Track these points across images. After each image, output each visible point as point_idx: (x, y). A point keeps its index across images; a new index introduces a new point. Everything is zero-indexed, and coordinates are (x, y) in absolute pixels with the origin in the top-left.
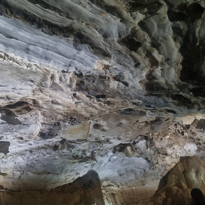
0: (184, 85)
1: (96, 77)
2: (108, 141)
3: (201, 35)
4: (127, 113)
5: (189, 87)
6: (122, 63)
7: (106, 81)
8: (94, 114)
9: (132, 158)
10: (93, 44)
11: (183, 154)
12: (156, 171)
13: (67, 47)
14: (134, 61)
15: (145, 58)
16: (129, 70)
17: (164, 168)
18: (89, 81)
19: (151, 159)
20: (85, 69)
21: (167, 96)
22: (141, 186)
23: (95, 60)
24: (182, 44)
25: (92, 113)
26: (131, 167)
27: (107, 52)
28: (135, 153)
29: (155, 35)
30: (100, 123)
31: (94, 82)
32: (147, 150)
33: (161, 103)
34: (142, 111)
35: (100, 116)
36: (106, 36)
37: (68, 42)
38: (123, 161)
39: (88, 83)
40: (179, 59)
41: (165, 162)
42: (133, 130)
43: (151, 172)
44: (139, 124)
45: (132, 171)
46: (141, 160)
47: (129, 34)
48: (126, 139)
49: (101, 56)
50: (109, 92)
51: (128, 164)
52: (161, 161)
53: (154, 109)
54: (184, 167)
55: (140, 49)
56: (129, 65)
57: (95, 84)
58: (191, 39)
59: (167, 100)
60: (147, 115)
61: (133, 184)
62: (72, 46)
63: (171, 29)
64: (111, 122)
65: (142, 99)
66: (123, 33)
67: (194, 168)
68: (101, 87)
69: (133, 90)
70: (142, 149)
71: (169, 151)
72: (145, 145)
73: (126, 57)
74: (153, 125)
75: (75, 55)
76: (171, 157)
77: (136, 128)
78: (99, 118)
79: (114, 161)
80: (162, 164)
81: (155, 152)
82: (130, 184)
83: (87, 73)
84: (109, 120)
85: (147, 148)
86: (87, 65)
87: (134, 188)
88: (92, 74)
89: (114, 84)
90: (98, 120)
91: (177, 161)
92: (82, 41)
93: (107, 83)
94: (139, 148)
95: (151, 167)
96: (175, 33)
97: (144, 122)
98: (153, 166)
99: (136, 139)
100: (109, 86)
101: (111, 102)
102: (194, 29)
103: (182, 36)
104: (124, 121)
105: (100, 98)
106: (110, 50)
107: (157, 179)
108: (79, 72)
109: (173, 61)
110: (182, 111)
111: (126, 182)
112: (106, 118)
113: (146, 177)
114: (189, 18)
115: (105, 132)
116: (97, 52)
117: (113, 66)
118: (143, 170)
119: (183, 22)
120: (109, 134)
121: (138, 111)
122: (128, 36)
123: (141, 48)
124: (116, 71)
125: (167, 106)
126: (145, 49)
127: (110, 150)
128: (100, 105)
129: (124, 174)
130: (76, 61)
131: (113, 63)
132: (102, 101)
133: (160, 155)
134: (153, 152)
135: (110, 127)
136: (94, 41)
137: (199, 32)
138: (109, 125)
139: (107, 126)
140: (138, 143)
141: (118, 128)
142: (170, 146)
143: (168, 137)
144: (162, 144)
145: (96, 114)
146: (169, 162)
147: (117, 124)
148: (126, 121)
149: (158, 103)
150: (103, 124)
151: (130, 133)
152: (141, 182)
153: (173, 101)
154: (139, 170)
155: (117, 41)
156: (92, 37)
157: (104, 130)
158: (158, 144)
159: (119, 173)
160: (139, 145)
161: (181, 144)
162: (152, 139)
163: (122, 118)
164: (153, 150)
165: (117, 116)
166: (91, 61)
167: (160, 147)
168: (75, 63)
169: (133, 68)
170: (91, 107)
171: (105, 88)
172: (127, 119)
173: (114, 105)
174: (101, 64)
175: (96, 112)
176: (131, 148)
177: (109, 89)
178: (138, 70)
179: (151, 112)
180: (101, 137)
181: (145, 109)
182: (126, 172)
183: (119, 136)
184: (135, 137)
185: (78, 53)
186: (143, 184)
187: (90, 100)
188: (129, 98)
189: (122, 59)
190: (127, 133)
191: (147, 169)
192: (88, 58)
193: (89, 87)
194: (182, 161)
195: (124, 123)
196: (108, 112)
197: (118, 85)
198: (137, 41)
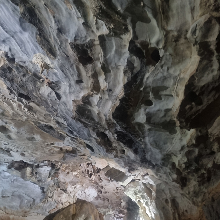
0: (113, 123)
1: (29, 72)
2: (8, 151)
3: (148, 82)
4: (46, 129)
5: (117, 128)
6: (64, 70)
7: (39, 83)
8: (6, 114)
9: (27, 182)
10: (43, 32)
11: (82, 196)
12: (46, 205)
13: (11, 17)
14: (78, 75)
15: (89, 77)
16: (69, 82)
17: (56, 204)
18: (19, 72)
19: (47, 191)
20: (20, 57)
21: (94, 130)
22: (21, 217)
23: (37, 51)
24: (129, 81)
25: (5, 111)
26: (21, 191)
27: (54, 50)
28: (33, 178)
29: (109, 58)
30: (9, 127)
31: (25, 77)
32: (47, 179)
33: (84, 134)
34: (62, 135)
35: (13, 119)
36: (61, 31)
37: (14, 11)
38: (15, 182)
39: (17, 74)
40: (120, 95)
41: (59, 199)
42: (43, 152)
43: (40, 204)
44: (52, 147)
45: (20, 197)
46: (36, 188)
47: (86, 43)
48: (31, 158)
49: (46, 50)
50: (36, 96)
51: (19, 187)
52: (57, 196)
53: (75, 138)
54: (76, 210)
55: (89, 66)
56: (70, 77)
57: (24, 79)
58: (139, 81)
59: (91, 134)
60: (65, 142)
61: (13, 212)
62: (18, 19)
63: (126, 61)
64: (23, 132)
65: (68, 120)
66: (79, 38)
67: (85, 215)
68: (30, 87)
69: (63, 107)
70: (42, 176)
71: (70, 189)
72: (48, 173)
73: (72, 66)
74: (66, 155)
75: (15, 33)
76: (69, 195)
77: (47, 150)
78: (10, 121)
79: (4, 178)
80: (56, 200)
81: (54, 185)
82: (9, 210)
83: (22, 62)
84: (22, 129)
85: (49, 177)
86: (26, 52)
87: (11, 217)
88: (26, 67)
89: (45, 90)
90: (8, 123)
91: (72, 201)
92: (32, 19)
93: (38, 85)
94: (40, 174)
95: (43, 198)
96: (128, 67)
97: (59, 148)
98: (46, 198)
99: (42, 162)
100: (40, 89)
101: (33, 109)
102: (145, 72)
103: (132, 73)
104: (38, 137)
105: (23, 98)
106: (59, 49)
107: (42, 215)
108: (12, 55)
109: (114, 94)
110: (100, 151)
111: (6, 207)
112: (19, 124)
113: (31, 208)
114: (145, 60)
115: (10, 140)
116: (44, 43)
117: (54, 69)
118: (32, 200)
119: (138, 60)
120: (14, 144)
121: (58, 133)
122: (84, 45)
123: (91, 65)
124: (54, 76)
125: (89, 140)
126: (94, 68)
127: (6, 163)
128: (19, 106)
129: (8, 196)
130: (14, 41)
131: (56, 66)
132: (23, 103)
133: (59, 189)
134: (53, 184)
135: (19, 137)
136: (45, 28)
137: (148, 78)
138: (19, 134)
139: (16, 135)
140: (42, 167)
141: (27, 141)
142: (73, 183)
143: (75, 173)
144: (65, 179)
145: (10, 115)
146: (64, 200)
147: (28, 136)
148: (41, 138)
149: (82, 133)
150: (12, 129)
151: (38, 153)
152: (24, 212)
153: (97, 137)
154: (28, 198)
155: (71, 42)
156: (45, 23)
157: (9, 137)
158: (62, 177)
159: (2, 194)
160: (42, 170)
161: (84, 185)
162: (59, 169)
163: (38, 133)
164: (54, 181)
165: (32, 129)
166: (32, 50)
167: (62, 181)
168: (12, 42)
169: (73, 83)
170: (7, 103)
171: (34, 90)
172: (42, 136)
173: (35, 113)
174: (41, 60)
175: (11, 112)
176: (31, 170)
177: (38, 93)
178: (78, 88)
179: (71, 139)
180: (2, 144)
181: (66, 134)
182: (12, 195)
183: (24, 152)
184: (42, 160)
185: (21, 32)
186: (25, 215)
187: (10, 94)
188: (55, 114)
189: (67, 67)
190: (35, 152)
191: (38, 200)
192: (30, 45)
193: (15, 78)
194: (77, 204)
195: (36, 139)
196: (24, 119)
197: (50, 93)
198: (90, 56)
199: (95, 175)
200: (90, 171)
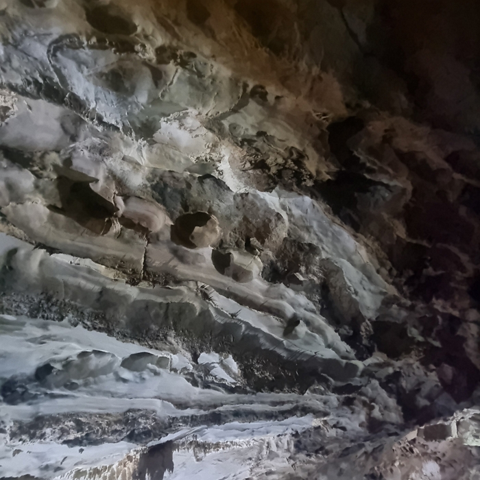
199: (414, 446)
200: (405, 446)
